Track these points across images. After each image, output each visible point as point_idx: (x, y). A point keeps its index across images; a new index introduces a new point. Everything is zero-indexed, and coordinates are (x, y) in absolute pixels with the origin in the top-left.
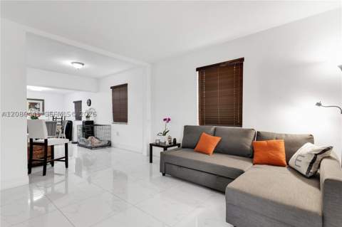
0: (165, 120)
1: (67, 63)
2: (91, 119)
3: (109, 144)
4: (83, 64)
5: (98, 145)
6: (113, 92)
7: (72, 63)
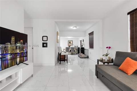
0: (107, 48)
1: (72, 28)
2: (83, 47)
3: (88, 57)
4: (76, 27)
5: (84, 57)
6: (89, 35)
7: (73, 27)
